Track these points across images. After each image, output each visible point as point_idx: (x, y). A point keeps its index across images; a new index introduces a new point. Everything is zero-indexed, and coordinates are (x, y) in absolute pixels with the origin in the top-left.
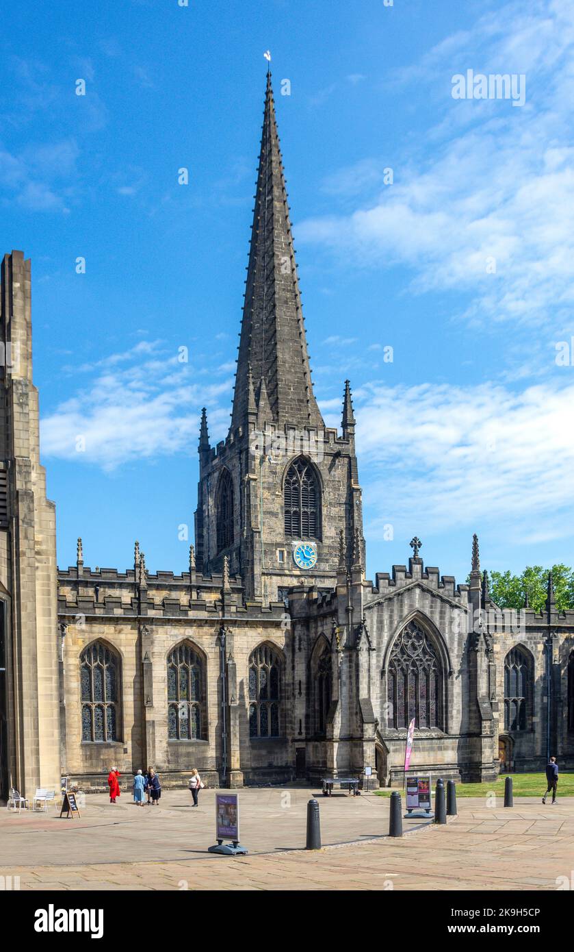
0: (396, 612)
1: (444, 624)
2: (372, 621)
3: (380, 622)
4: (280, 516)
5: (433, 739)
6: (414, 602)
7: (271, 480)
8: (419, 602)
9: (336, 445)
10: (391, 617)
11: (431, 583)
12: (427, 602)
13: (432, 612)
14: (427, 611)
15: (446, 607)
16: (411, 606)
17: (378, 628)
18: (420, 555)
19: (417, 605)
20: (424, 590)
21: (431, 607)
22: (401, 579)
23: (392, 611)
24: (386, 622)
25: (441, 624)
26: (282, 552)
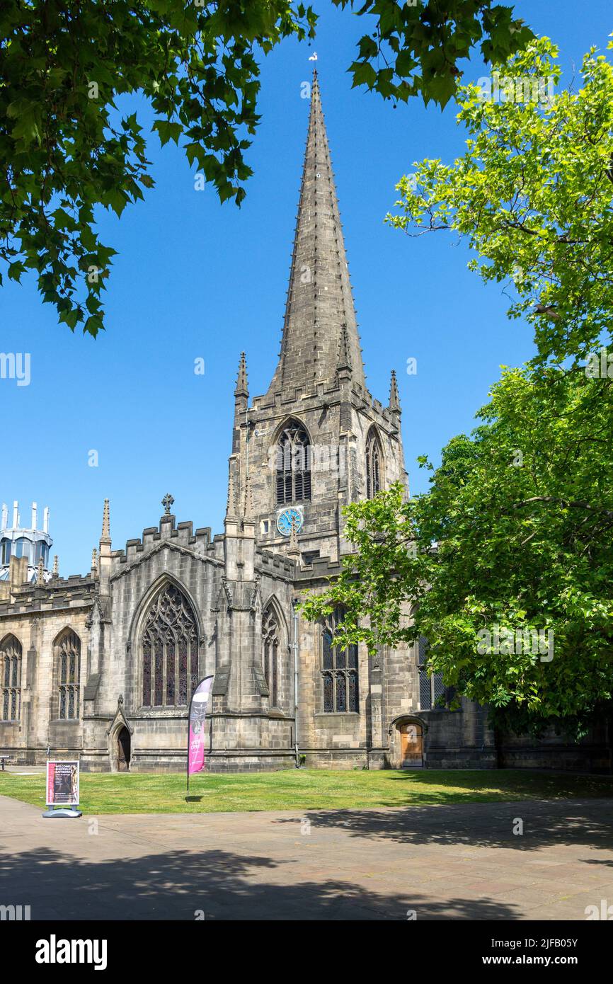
0: (143, 578)
1: (196, 583)
2: (119, 591)
3: (128, 592)
4: (272, 484)
5: (179, 718)
6: (162, 564)
8: (167, 564)
9: (326, 396)
10: (138, 584)
11: (181, 541)
12: (177, 562)
13: (182, 573)
14: (176, 573)
15: (197, 564)
16: (159, 569)
17: (125, 598)
18: (172, 512)
19: (166, 568)
20: (173, 550)
21: (181, 567)
22: (149, 542)
23: (139, 578)
24: (133, 591)
25: (191, 584)
26: (266, 523)
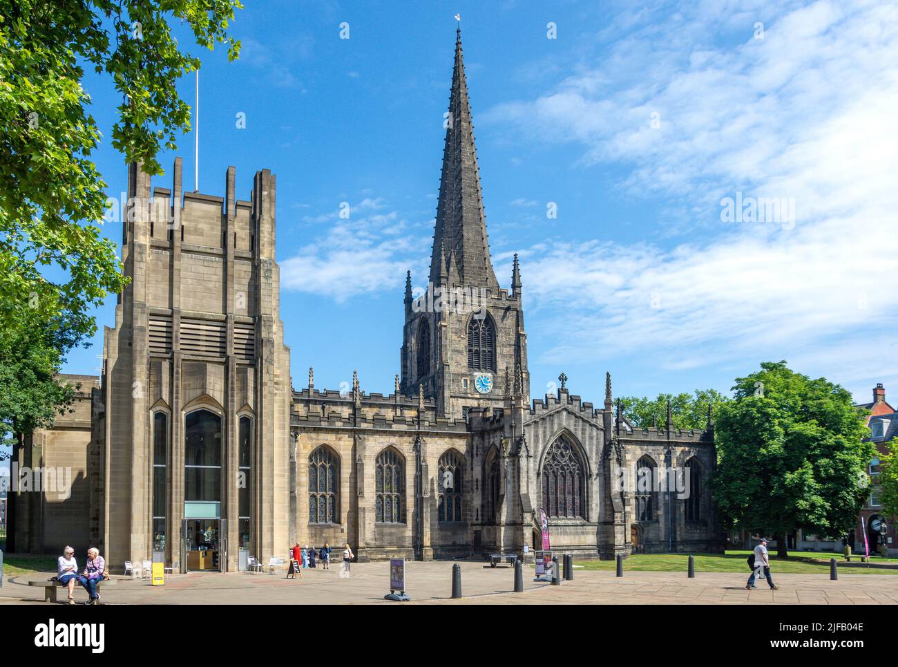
0: (548, 428)
1: (585, 438)
2: (530, 436)
3: (536, 436)
4: (465, 353)
5: (577, 525)
6: (562, 421)
7: (457, 326)
8: (565, 421)
9: (507, 302)
10: (544, 432)
11: (575, 408)
12: (572, 422)
13: (575, 429)
14: (572, 429)
15: (586, 426)
16: (560, 424)
17: (534, 440)
18: (566, 386)
19: (564, 424)
20: (569, 413)
21: (575, 425)
22: (552, 404)
23: (545, 428)
24: (541, 436)
25: (582, 438)
26: (466, 381)
